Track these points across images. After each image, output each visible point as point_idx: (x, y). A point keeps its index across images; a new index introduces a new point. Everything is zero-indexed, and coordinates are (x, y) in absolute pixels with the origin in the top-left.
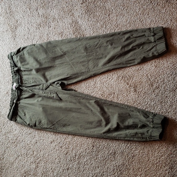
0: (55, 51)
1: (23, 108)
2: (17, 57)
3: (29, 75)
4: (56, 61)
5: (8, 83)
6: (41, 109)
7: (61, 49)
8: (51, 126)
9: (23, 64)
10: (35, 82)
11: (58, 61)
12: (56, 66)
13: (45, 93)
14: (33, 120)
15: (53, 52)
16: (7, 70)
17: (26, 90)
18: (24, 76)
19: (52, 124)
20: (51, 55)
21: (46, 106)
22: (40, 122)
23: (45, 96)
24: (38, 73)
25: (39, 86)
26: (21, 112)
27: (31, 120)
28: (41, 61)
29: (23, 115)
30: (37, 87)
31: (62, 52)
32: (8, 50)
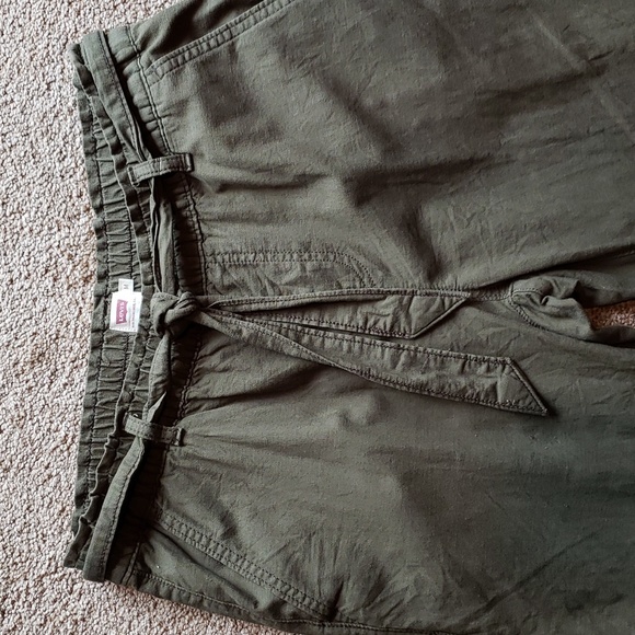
0: (517, 43)
1: (214, 476)
2: (176, 71)
3: (270, 218)
4: (515, 120)
5: (48, 282)
6: (390, 484)
7: (567, 33)
8: (476, 616)
9: (232, 128)
10: (323, 275)
11: (531, 117)
12: (509, 161)
13: (412, 362)
14: (312, 570)
15: (498, 49)
16: (33, 173)
17: (255, 336)
18: (216, 231)
19: (484, 597)
20: (484, 73)
21: (429, 460)
22: (377, 587)
23: (422, 386)
24: (367, 209)
25: (366, 309)
26: (192, 509)
27: (295, 572)
28: (389, 116)
29: (217, 529)
30: (343, 316)
31: (580, 52)
32: (50, 17)
